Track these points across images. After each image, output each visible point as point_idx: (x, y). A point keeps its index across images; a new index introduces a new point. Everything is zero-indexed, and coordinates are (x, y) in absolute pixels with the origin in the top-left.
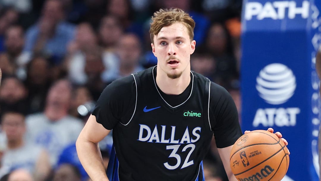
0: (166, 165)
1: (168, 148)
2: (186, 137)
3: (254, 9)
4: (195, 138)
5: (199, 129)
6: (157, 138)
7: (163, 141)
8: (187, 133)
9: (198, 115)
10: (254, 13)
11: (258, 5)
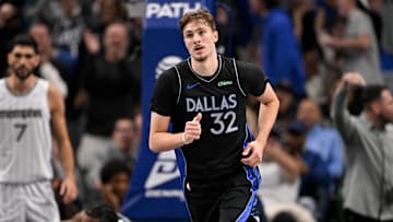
0: (213, 130)
1: (213, 115)
2: (224, 104)
3: (154, 9)
4: (232, 104)
5: (234, 96)
6: (201, 108)
7: (207, 109)
8: (224, 100)
9: (230, 83)
10: (154, 12)
11: (157, 6)
